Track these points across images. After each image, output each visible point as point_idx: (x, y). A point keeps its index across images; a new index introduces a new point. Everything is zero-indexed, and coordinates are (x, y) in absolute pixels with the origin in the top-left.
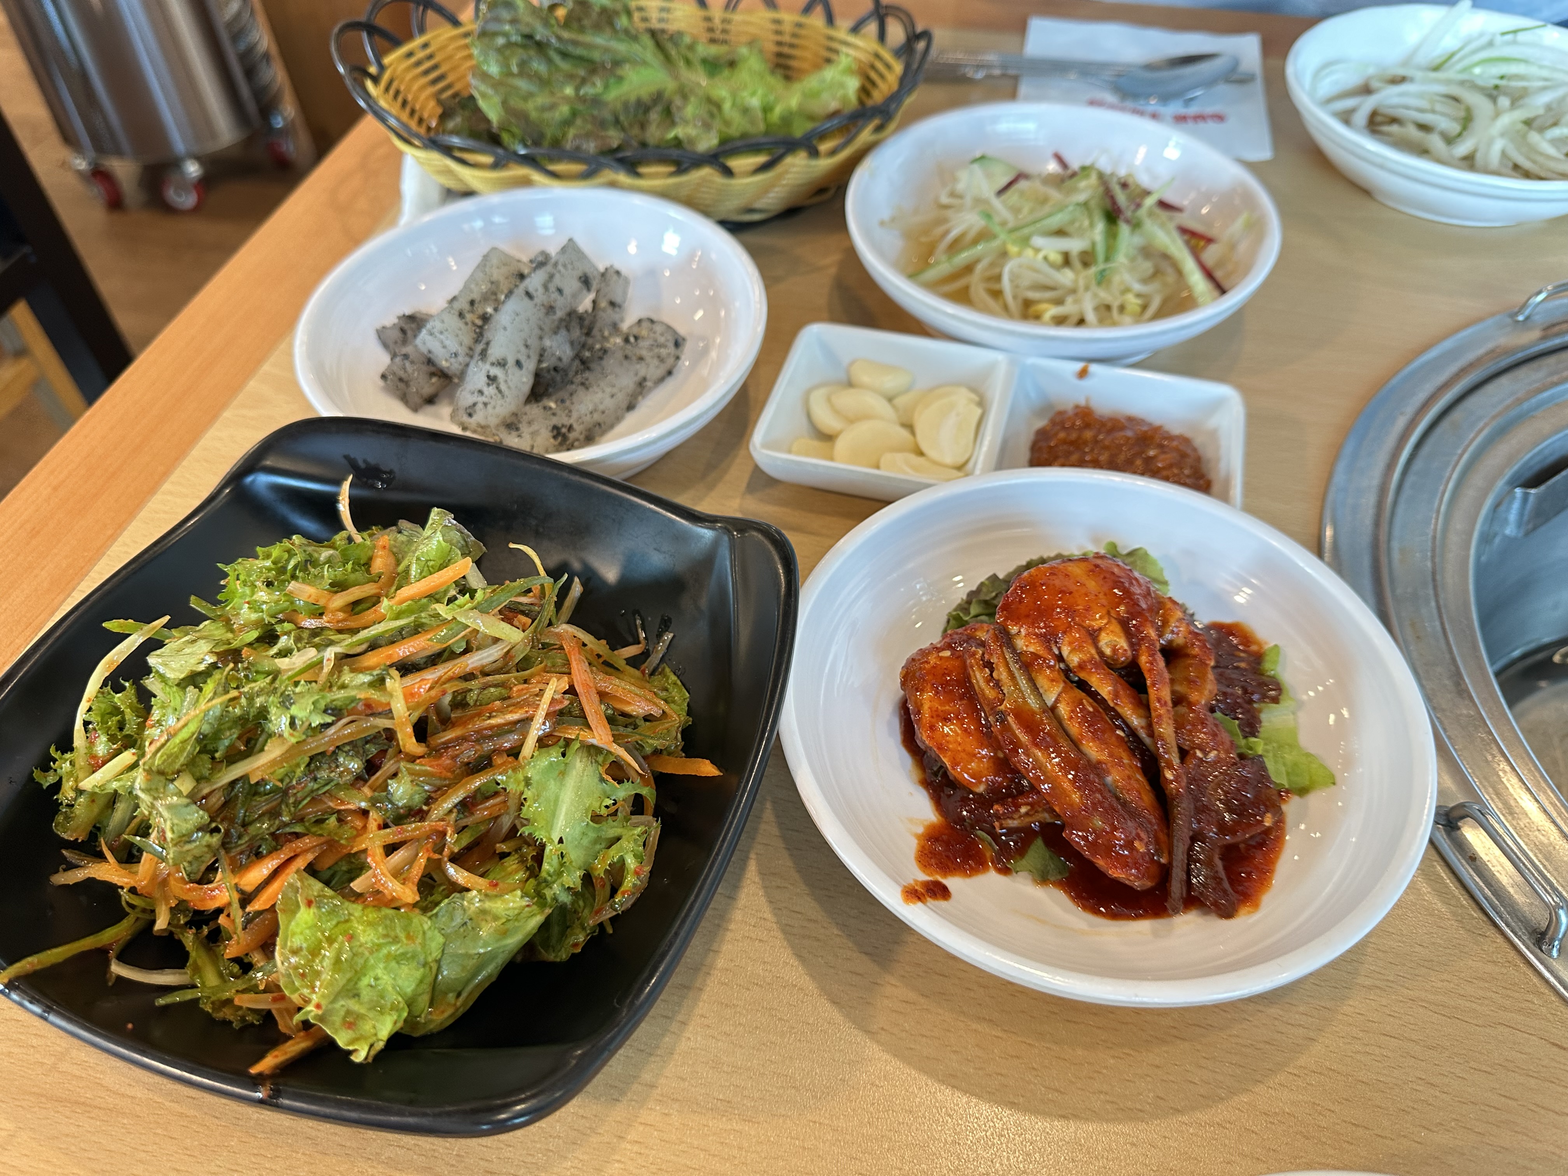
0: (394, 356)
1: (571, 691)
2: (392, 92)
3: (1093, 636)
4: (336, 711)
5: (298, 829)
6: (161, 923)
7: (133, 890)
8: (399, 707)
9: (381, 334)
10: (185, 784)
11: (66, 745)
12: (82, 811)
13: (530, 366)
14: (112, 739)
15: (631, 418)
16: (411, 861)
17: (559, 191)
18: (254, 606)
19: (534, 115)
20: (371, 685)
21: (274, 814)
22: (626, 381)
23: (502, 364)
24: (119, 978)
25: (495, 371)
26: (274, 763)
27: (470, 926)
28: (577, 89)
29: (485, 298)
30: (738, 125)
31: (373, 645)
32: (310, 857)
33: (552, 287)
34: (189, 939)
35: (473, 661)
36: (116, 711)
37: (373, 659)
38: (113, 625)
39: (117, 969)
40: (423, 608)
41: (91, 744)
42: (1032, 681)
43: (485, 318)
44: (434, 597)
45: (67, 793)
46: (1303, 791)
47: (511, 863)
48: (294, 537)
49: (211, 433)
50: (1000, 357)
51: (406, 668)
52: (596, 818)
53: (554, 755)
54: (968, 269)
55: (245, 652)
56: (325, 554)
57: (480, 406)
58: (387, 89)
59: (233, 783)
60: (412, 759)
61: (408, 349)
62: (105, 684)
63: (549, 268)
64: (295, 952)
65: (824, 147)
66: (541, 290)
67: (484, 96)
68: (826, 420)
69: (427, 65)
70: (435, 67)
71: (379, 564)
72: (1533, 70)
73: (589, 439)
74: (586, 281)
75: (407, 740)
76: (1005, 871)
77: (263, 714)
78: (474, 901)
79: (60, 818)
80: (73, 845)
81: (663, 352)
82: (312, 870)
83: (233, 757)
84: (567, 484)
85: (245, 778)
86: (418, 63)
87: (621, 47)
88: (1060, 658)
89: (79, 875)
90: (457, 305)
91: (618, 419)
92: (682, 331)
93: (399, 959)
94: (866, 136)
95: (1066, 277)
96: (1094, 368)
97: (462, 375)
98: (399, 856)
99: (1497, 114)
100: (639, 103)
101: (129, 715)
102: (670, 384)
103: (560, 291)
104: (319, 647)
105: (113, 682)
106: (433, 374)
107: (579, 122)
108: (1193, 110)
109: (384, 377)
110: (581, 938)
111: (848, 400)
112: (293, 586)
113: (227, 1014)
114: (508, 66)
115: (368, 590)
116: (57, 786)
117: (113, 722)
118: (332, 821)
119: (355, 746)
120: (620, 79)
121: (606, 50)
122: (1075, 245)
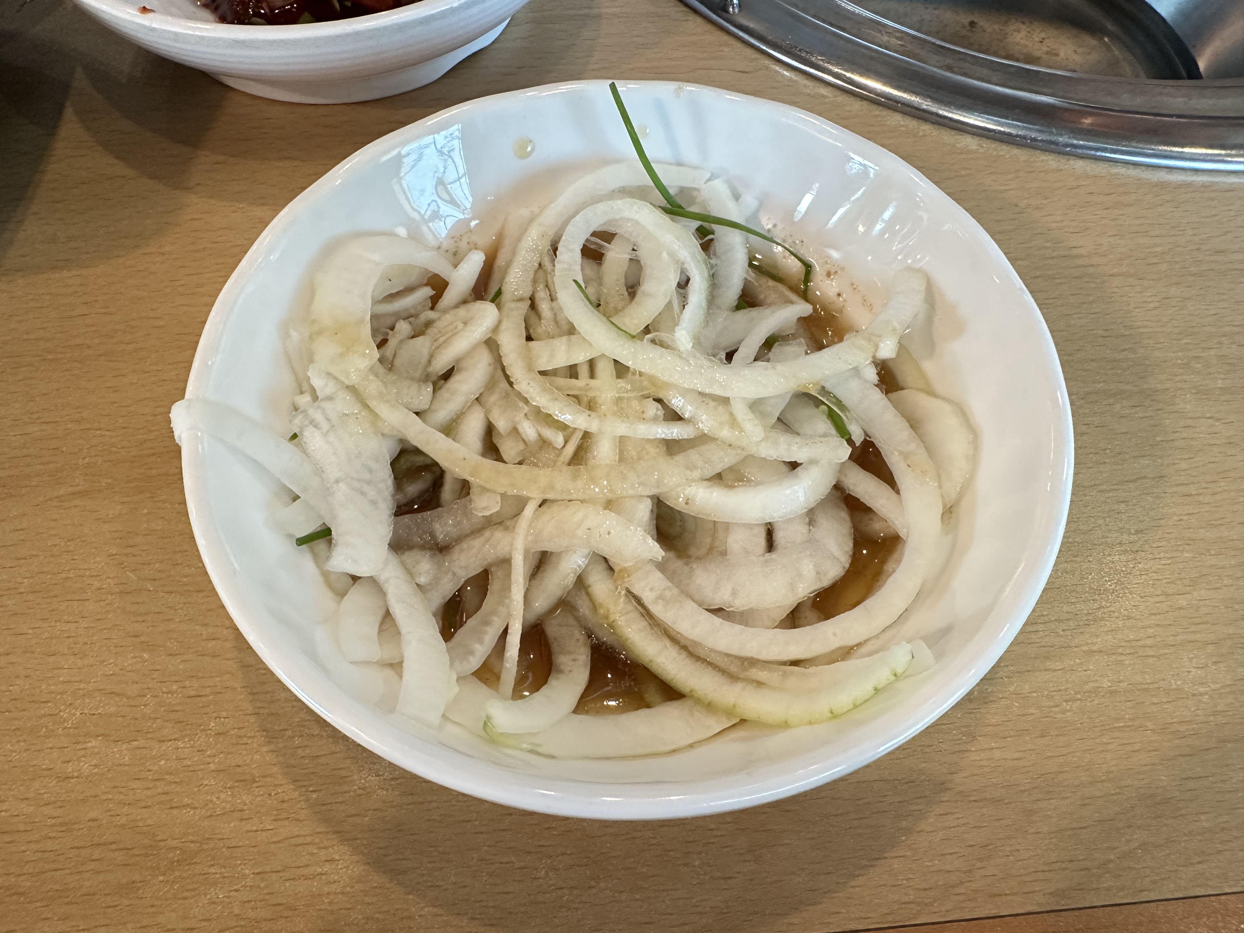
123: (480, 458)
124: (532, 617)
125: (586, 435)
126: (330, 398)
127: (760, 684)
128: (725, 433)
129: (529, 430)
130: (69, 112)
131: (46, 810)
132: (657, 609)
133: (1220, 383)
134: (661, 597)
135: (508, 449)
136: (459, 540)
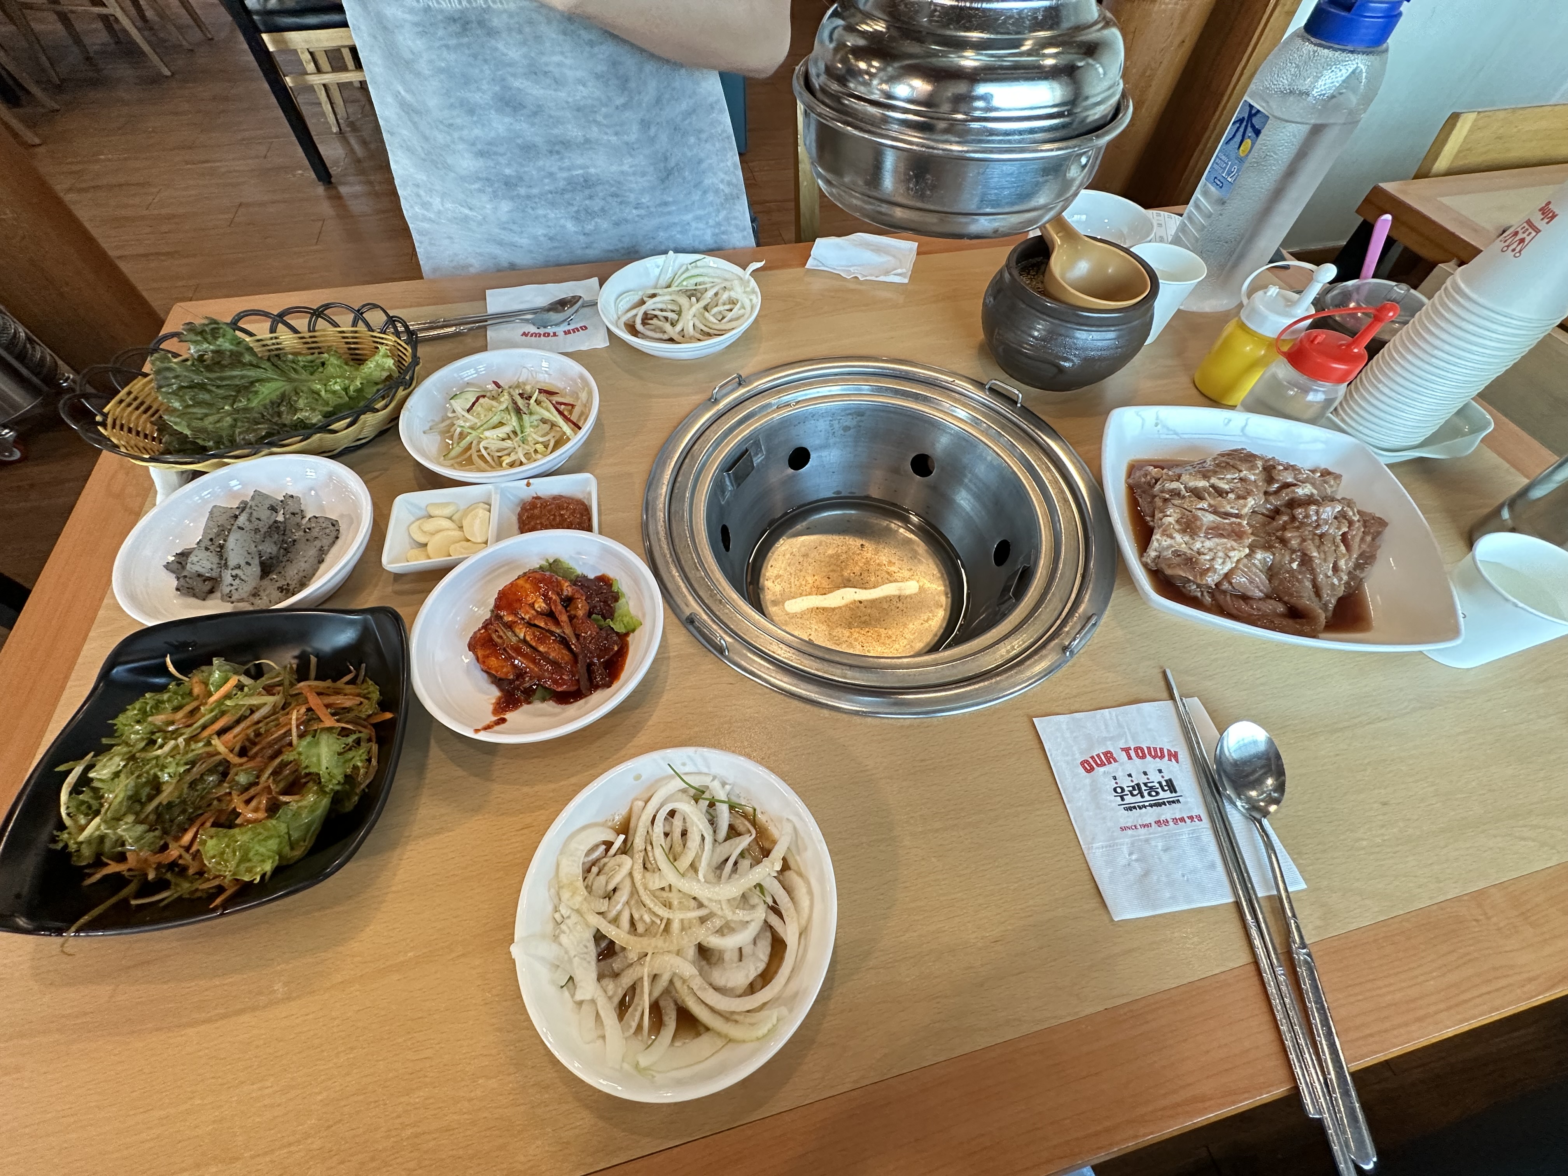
0: (178, 579)
1: (309, 710)
2: (118, 427)
3: (532, 606)
4: (193, 763)
5: (200, 812)
6: (151, 876)
7: (130, 870)
8: (222, 749)
9: (168, 566)
10: (130, 818)
11: (62, 827)
12: (86, 851)
13: (256, 562)
14: (86, 815)
15: (323, 567)
16: (260, 803)
17: (242, 464)
18: (137, 733)
19: (210, 427)
20: (205, 746)
21: (184, 811)
22: (312, 552)
23: (239, 567)
24: (138, 906)
25: (234, 573)
26: (171, 793)
27: (296, 815)
28: (232, 406)
29: (218, 535)
30: (333, 401)
31: (204, 727)
32: (212, 820)
33: (253, 519)
34: (169, 876)
35: (256, 716)
36: (83, 802)
37: (206, 733)
38: (62, 768)
39: (134, 902)
40: (223, 704)
41: (76, 821)
42: (513, 632)
43: (221, 547)
44: (228, 696)
45: (73, 847)
46: (633, 631)
47: (310, 784)
48: (147, 695)
49: (85, 647)
50: (490, 486)
51: (220, 733)
52: (339, 754)
53: (309, 738)
54: (469, 447)
55: (138, 755)
56: (166, 696)
57: (234, 591)
58: (114, 427)
59: (157, 807)
60: (241, 765)
61: (185, 573)
62: (71, 793)
63: (247, 510)
64: (213, 857)
65: (378, 406)
66: (247, 523)
67: (176, 423)
68: (422, 539)
69: (135, 404)
70: (142, 403)
71: (196, 690)
72: (706, 279)
73: (303, 585)
74: (273, 509)
75: (234, 759)
76: (529, 703)
77: (156, 777)
78: (294, 806)
79: (75, 859)
80: (88, 866)
81: (327, 531)
82: (215, 825)
83: (151, 798)
84: (287, 617)
85: (160, 804)
86: (129, 405)
87: (252, 373)
88: (523, 619)
89: (98, 876)
90: (203, 545)
91: (316, 570)
92: (333, 517)
93: (266, 839)
94: (401, 393)
95: (508, 443)
96: (531, 481)
97: (220, 576)
98: (253, 804)
99: (691, 306)
100: (272, 403)
101: (92, 802)
102: (339, 542)
103: (259, 519)
104: (176, 739)
105: (76, 790)
106: (204, 581)
107: (239, 424)
108: (571, 327)
109: (177, 589)
110: (356, 798)
111: (429, 526)
112: (150, 719)
113: (198, 894)
114: (185, 401)
115: (195, 704)
116: (66, 846)
117: (83, 808)
118: (215, 802)
119: (210, 771)
120: (256, 393)
121: (242, 377)
122: (507, 429)
123: (628, 936)
124: (653, 999)
125: (668, 919)
126: (569, 917)
127: (736, 1022)
128: (719, 913)
129: (647, 918)
130: (433, 742)
131: (466, 1116)
132: (699, 993)
133: (920, 829)
134: (700, 988)
135: (640, 928)
136: (623, 970)
